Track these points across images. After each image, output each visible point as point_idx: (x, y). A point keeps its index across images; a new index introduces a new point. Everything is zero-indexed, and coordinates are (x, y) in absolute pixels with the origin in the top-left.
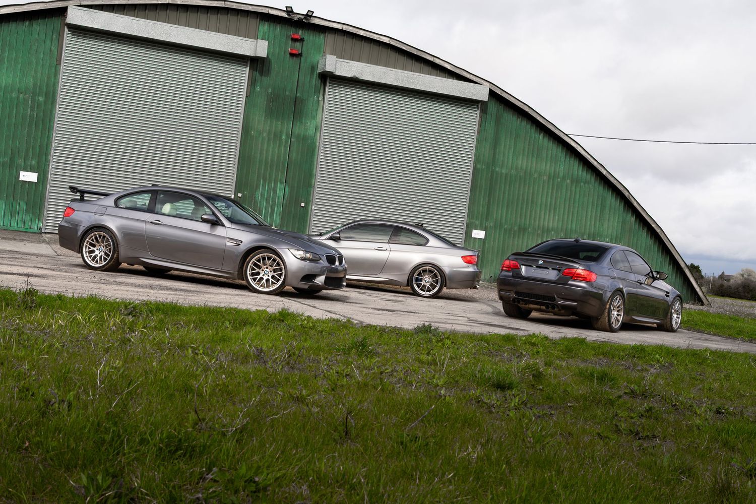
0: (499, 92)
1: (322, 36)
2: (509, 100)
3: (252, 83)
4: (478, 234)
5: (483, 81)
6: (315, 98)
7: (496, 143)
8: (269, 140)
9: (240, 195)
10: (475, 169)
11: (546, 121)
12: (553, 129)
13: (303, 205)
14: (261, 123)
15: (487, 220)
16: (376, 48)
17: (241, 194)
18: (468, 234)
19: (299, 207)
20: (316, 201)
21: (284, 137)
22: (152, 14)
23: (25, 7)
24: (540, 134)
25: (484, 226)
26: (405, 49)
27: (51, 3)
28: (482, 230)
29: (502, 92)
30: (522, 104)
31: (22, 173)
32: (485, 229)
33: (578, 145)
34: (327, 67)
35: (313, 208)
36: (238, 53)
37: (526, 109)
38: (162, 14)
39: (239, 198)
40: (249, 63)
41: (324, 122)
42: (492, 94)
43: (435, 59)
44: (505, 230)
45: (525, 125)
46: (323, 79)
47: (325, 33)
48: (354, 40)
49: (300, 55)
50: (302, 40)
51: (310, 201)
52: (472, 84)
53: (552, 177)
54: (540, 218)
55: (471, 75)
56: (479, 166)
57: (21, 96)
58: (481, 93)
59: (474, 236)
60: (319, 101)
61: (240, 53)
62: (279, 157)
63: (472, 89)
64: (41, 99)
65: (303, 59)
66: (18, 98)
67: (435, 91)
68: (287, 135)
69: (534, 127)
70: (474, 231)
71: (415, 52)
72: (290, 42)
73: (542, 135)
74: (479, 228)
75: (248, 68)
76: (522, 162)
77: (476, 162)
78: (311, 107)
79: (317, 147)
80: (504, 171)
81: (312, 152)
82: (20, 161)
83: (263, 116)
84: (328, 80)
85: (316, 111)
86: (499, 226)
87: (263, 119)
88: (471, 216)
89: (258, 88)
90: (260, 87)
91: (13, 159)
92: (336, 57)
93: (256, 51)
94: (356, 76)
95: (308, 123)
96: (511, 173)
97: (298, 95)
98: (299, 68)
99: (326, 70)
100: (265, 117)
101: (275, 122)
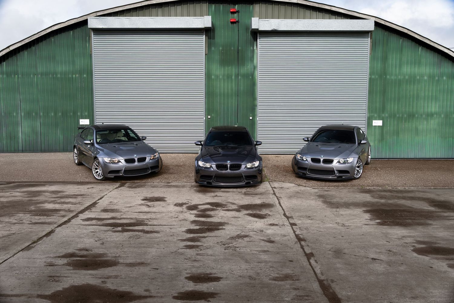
0: (383, 22)
1: (251, 7)
2: (391, 27)
3: (209, 45)
4: (378, 123)
5: (370, 17)
6: (252, 48)
7: (385, 59)
8: (224, 80)
9: (209, 117)
10: (371, 80)
11: (422, 37)
12: (429, 42)
13: (251, 118)
14: (218, 70)
15: (383, 112)
16: (289, 8)
18: (369, 124)
19: (249, 119)
20: (259, 115)
21: (233, 77)
22: (141, 12)
23: (66, 23)
24: (419, 48)
25: (381, 117)
26: (309, 4)
27: (80, 18)
28: (380, 120)
29: (386, 22)
30: (402, 28)
31: (81, 120)
32: (382, 119)
33: (450, 51)
34: (252, 26)
35: (257, 119)
36: (194, 27)
37: (406, 31)
38: (147, 11)
39: (209, 119)
41: (258, 63)
42: (377, 24)
43: (332, 7)
44: (398, 118)
45: (407, 43)
46: (255, 35)
47: (253, 4)
48: (273, 5)
49: (238, 22)
50: (238, 12)
51: (255, 115)
52: (360, 20)
53: (431, 77)
54: (424, 106)
55: (361, 14)
56: (373, 77)
57: (74, 76)
58: (369, 26)
59: (374, 124)
60: (254, 50)
62: (232, 89)
64: (85, 76)
65: (240, 24)
66: (72, 77)
67: (334, 30)
68: (235, 76)
69: (414, 44)
70: (374, 121)
71: (317, 5)
72: (230, 14)
74: (378, 119)
75: (204, 36)
76: (407, 70)
77: (371, 74)
78: (249, 54)
79: (256, 80)
80: (393, 78)
81: (253, 84)
82: (79, 114)
83: (219, 65)
84: (258, 35)
85: (253, 57)
86: (393, 116)
87: (219, 67)
88: (370, 111)
89: (213, 49)
90: (214, 48)
91: (75, 113)
92: (258, 18)
93: (204, 25)
94: (274, 29)
95: (248, 65)
96: (399, 78)
97: (240, 48)
98: (238, 31)
99: (252, 28)
100: (220, 66)
101: (226, 68)
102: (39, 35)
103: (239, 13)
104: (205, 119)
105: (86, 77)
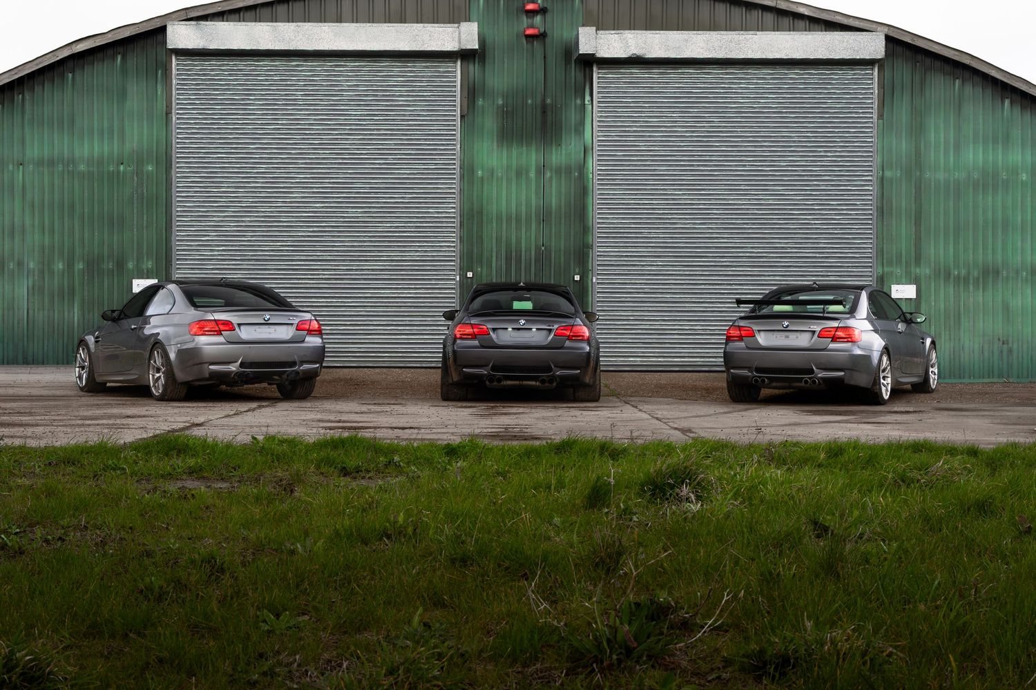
0: (907, 39)
2: (930, 49)
3: (472, 92)
4: (904, 291)
5: (874, 26)
6: (578, 102)
7: (917, 130)
8: (509, 180)
9: (470, 275)
10: (882, 180)
11: (1008, 76)
12: (1024, 88)
13: (577, 278)
14: (493, 156)
15: (918, 263)
17: (471, 273)
19: (572, 282)
20: (597, 270)
21: (532, 174)
23: (110, 35)
24: (1003, 103)
25: (913, 276)
27: (145, 24)
28: (910, 284)
29: (915, 39)
30: (957, 53)
31: (136, 282)
32: (916, 281)
34: (581, 47)
35: (594, 280)
36: (433, 49)
37: (967, 61)
38: (314, 9)
39: (469, 280)
40: (459, 63)
41: (596, 139)
42: (891, 42)
44: (958, 278)
45: (973, 90)
46: (587, 70)
49: (542, 36)
50: (543, 11)
51: (588, 270)
54: (1022, 249)
55: (851, 19)
56: (888, 174)
57: (122, 168)
58: (873, 46)
59: (894, 295)
60: (583, 105)
61: (437, 49)
62: (528, 204)
63: (851, 41)
64: (150, 168)
65: (548, 40)
66: (118, 172)
68: (537, 171)
69: (989, 91)
70: (894, 288)
72: (525, 18)
73: (1007, 102)
74: (904, 280)
75: (459, 70)
76: (975, 156)
77: (882, 168)
78: (573, 117)
79: (591, 180)
80: (941, 176)
81: (583, 191)
82: (131, 265)
83: (495, 144)
84: (595, 69)
85: (582, 123)
86: (943, 274)
87: (495, 147)
88: (885, 261)
89: (480, 102)
90: (484, 99)
91: (121, 264)
92: (595, 28)
93: (460, 42)
94: (635, 54)
95: (570, 144)
96: (956, 176)
97: (549, 101)
98: (545, 57)
99: (580, 53)
100: (498, 146)
101: (514, 152)
102: (37, 65)
103: (548, 16)
104: (458, 279)
105: (153, 170)
